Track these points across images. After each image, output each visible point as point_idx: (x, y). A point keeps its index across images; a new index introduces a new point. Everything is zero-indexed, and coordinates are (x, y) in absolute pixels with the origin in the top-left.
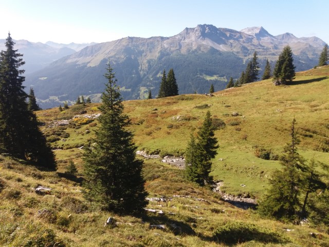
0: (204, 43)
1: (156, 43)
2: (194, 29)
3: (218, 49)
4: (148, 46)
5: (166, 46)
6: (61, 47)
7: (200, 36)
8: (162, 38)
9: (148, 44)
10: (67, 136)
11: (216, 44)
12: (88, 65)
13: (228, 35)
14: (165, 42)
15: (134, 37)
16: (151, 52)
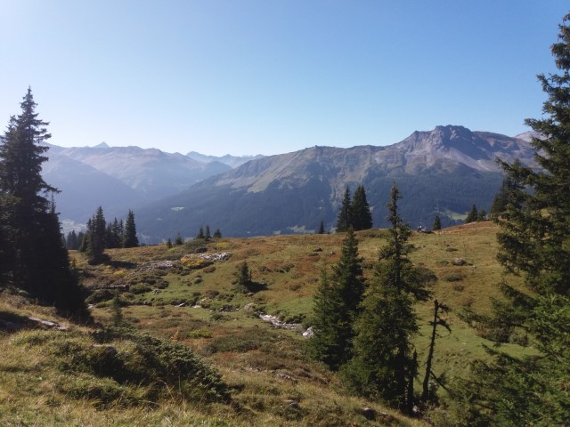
0: (448, 156)
1: (362, 156)
2: (429, 133)
3: (473, 167)
4: (348, 161)
5: (378, 160)
6: (209, 161)
7: (441, 145)
8: (373, 149)
9: (347, 158)
10: (165, 285)
11: (469, 158)
12: (249, 190)
13: (492, 144)
14: (377, 154)
15: (325, 147)
16: (352, 170)
